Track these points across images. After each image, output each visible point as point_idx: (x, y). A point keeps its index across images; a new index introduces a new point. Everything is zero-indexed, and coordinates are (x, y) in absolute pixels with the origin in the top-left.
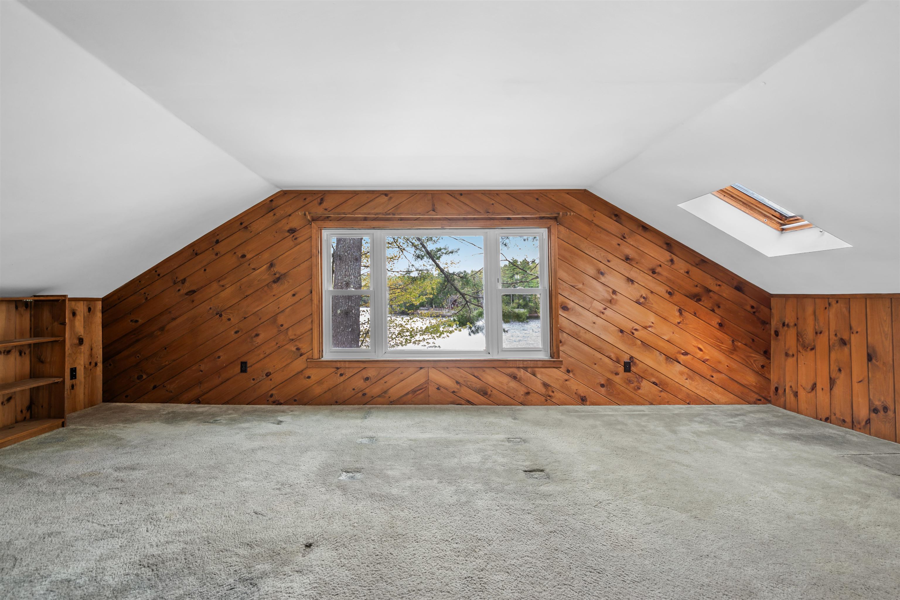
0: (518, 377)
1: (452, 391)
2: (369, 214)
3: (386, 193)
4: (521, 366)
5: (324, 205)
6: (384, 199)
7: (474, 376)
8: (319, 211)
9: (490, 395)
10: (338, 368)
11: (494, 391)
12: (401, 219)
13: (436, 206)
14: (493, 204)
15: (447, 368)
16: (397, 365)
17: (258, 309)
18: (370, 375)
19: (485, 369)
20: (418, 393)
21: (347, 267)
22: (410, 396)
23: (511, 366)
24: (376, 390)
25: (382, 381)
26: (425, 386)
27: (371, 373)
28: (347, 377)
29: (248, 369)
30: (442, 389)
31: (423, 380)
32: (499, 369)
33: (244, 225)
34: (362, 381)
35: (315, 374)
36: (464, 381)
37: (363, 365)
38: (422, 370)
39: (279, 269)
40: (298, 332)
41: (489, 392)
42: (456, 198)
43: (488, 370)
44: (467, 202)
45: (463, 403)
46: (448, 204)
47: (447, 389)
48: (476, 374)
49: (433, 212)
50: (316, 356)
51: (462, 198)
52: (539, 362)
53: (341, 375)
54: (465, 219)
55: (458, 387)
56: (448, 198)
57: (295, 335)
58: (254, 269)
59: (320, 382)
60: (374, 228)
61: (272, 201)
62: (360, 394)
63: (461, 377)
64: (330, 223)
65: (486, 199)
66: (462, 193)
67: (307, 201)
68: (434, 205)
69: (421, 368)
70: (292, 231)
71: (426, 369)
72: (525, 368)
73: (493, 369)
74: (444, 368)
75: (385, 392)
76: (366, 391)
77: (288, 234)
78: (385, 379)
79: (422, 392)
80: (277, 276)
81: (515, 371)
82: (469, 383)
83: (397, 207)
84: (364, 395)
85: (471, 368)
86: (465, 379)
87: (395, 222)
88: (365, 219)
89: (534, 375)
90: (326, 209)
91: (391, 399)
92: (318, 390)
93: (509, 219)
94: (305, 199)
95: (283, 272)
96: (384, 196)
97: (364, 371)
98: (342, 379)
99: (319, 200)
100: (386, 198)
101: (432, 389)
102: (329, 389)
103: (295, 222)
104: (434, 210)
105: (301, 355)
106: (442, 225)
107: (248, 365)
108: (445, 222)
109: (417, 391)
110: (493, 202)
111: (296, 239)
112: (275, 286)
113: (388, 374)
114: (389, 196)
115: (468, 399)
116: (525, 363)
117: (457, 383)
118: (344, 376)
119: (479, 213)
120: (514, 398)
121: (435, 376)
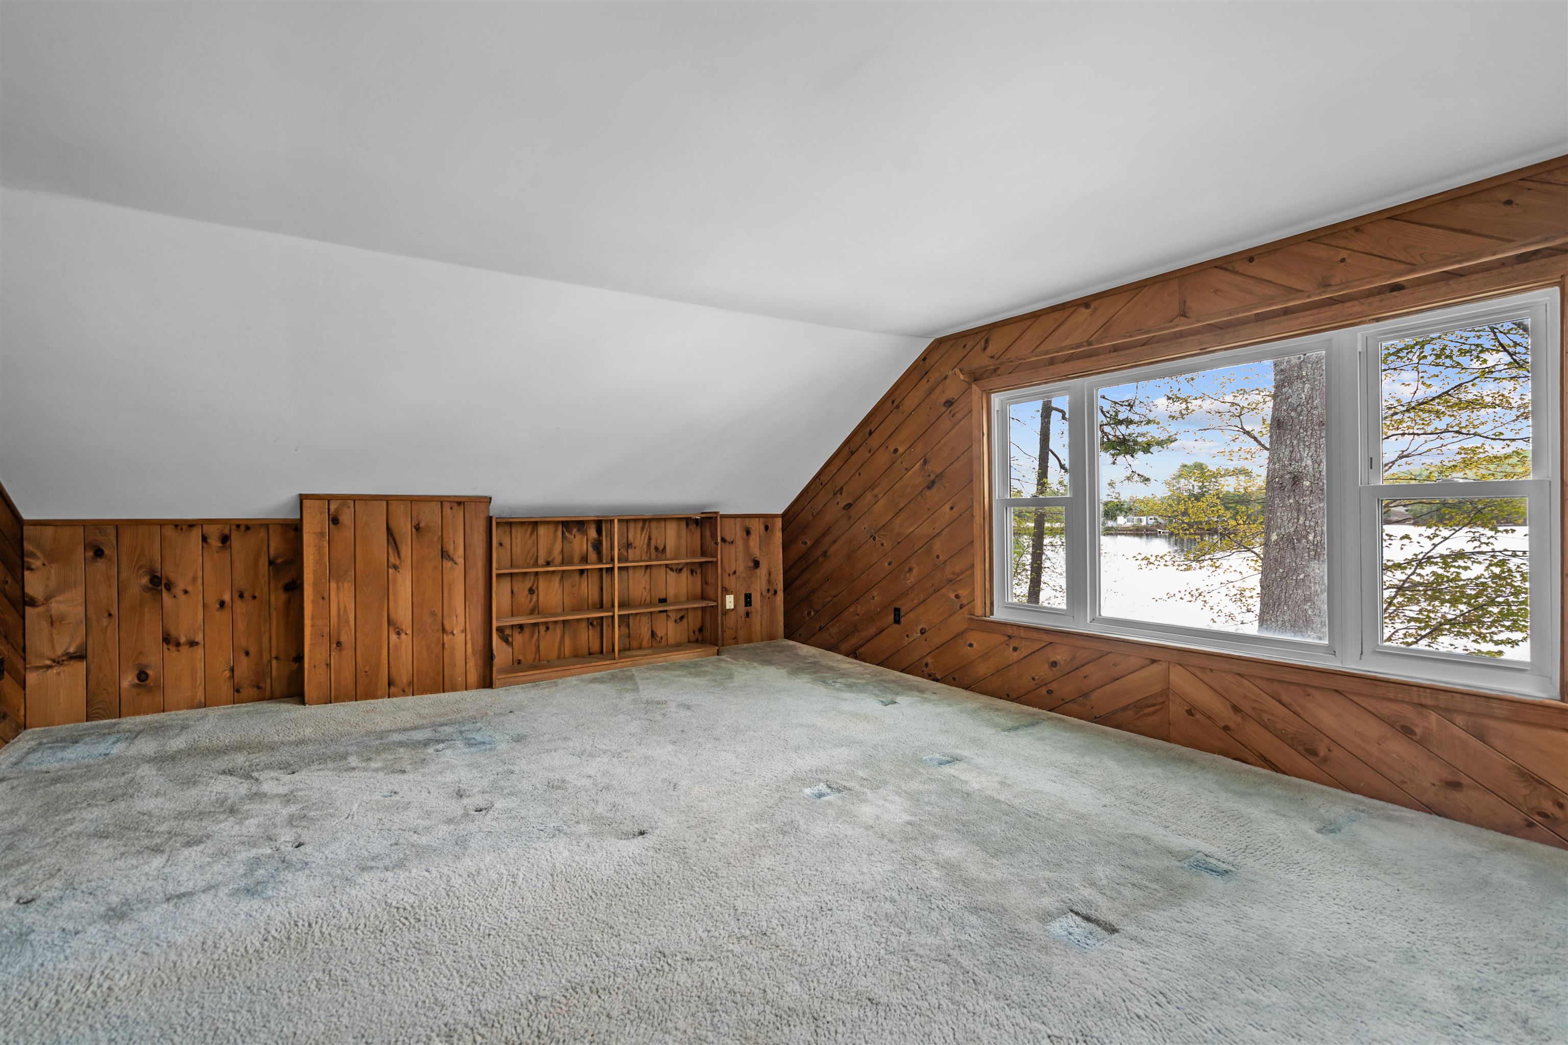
0: (1418, 731)
1: (1223, 724)
2: (1059, 350)
3: (1085, 302)
4: (1428, 702)
5: (991, 348)
6: (1085, 313)
7: (1280, 701)
8: (980, 361)
9: (1325, 760)
10: (1010, 637)
11: (1337, 753)
12: (1115, 349)
13: (1188, 304)
14: (1343, 260)
15: (1211, 670)
16: (1106, 648)
17: (912, 529)
18: (1059, 658)
19: (1310, 690)
20: (1146, 711)
22: (1132, 713)
23: (1391, 695)
24: (1069, 688)
25: (1080, 674)
26: (1161, 700)
27: (1060, 655)
28: (1023, 655)
29: (902, 620)
30: (1198, 716)
31: (1157, 688)
32: (1354, 698)
33: (896, 404)
34: (1047, 666)
35: (978, 640)
36: (1254, 709)
37: (1047, 637)
38: (1155, 668)
39: (935, 467)
40: (958, 569)
41: (1323, 752)
42: (1237, 273)
43: (1318, 694)
44: (1268, 273)
45: (1252, 760)
46: (1216, 291)
47: (1209, 718)
48: (1285, 698)
49: (1180, 318)
50: (979, 611)
51: (1253, 269)
52: (1495, 704)
53: (1015, 649)
54: (1260, 318)
55: (1238, 719)
56: (1219, 278)
57: (953, 573)
58: (906, 469)
59: (986, 656)
60: (1067, 377)
61: (924, 359)
62: (1044, 689)
63: (1245, 697)
64: (1002, 381)
65: (1320, 251)
66: (1250, 256)
67: (968, 347)
68: (1185, 302)
69: (1153, 661)
70: (949, 403)
71: (1165, 665)
72: (1446, 712)
73: (1338, 696)
74: (1203, 669)
75: (1085, 695)
76: (1053, 686)
77: (944, 409)
78: (1086, 670)
79: (1155, 712)
80: (932, 477)
82: (1266, 717)
83: (1106, 326)
84: (1050, 692)
86: (1256, 705)
87: (1102, 356)
88: (1052, 362)
89: (1479, 734)
90: (992, 357)
91: (1096, 712)
92: (983, 668)
93: (1397, 288)
94: (964, 347)
95: (938, 471)
96: (1083, 309)
97: (1048, 648)
98: (1016, 656)
99: (983, 342)
100: (1087, 311)
101: (1176, 710)
102: (998, 670)
103: (951, 390)
104: (1183, 314)
105: (961, 607)
106: (1200, 345)
107: (902, 614)
109: (1145, 708)
110: (1344, 254)
111: (953, 416)
112: (928, 493)
113: (1089, 662)
114: (1092, 307)
115: (1265, 754)
116: (1442, 696)
117: (1236, 709)
118: (1019, 652)
119: (1295, 292)
120: (1404, 786)
121: (1180, 680)
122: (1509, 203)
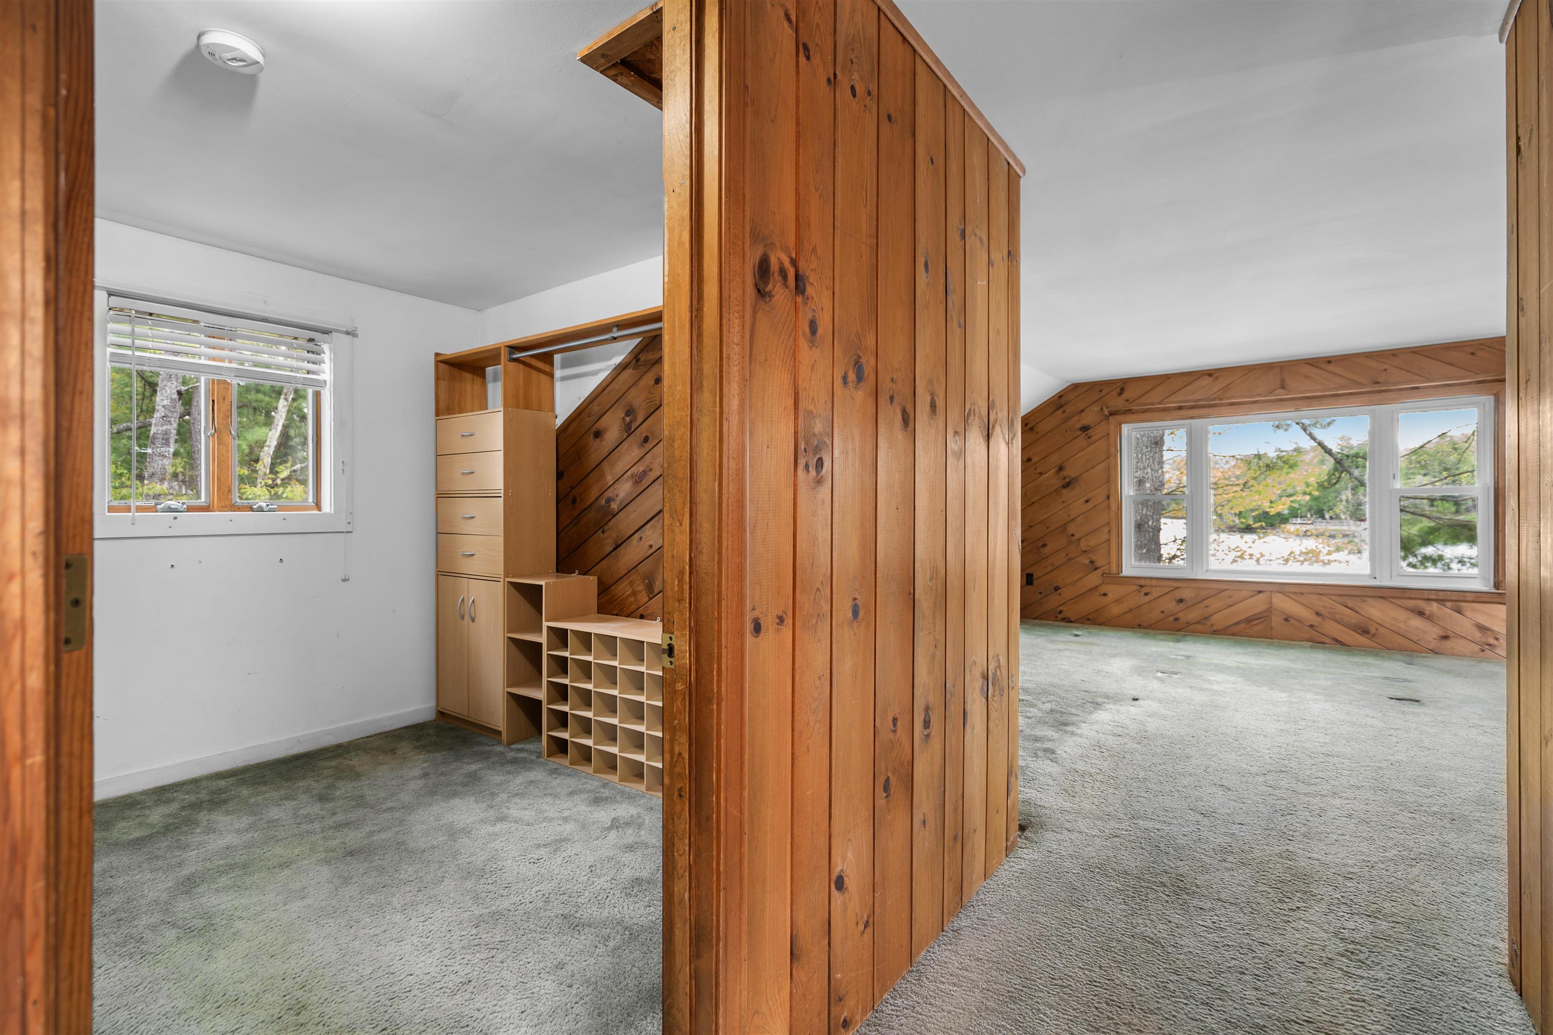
0: (1427, 613)
1: (1309, 624)
2: (1186, 401)
3: (1210, 373)
4: (1433, 597)
5: (1126, 395)
6: (1207, 380)
7: (1347, 607)
8: (1118, 403)
9: (1374, 635)
10: (1141, 586)
11: (1382, 630)
12: (1232, 404)
13: (1286, 382)
14: (1385, 370)
15: (1302, 594)
16: (1224, 586)
17: (1046, 517)
18: (1185, 596)
19: (1363, 598)
20: (1254, 622)
21: (1140, 456)
22: (1243, 625)
23: (1413, 596)
24: (1193, 615)
25: (1202, 605)
26: (1267, 614)
27: (1187, 594)
28: (1154, 598)
29: (1035, 582)
30: (1292, 621)
31: (1262, 608)
32: (1392, 600)
33: (1029, 426)
34: (1174, 603)
35: (1113, 591)
36: (1330, 613)
37: (1176, 584)
38: (1261, 595)
39: (1070, 472)
40: (1092, 544)
41: (1373, 631)
42: (1320, 368)
43: (1370, 600)
44: (1340, 371)
45: (1327, 641)
46: (1306, 377)
47: (1300, 621)
48: (1350, 605)
49: (1282, 391)
50: (1114, 570)
51: (1330, 367)
52: (1468, 594)
53: (1146, 594)
54: (1334, 396)
55: (1319, 619)
56: (1308, 370)
57: (1088, 546)
58: (1041, 474)
59: (1118, 601)
60: (1192, 418)
61: (1060, 397)
62: (1171, 619)
63: (1325, 607)
64: (1133, 417)
65: (1372, 363)
66: (1329, 360)
67: (1104, 393)
69: (1260, 592)
70: (1085, 429)
71: (1268, 594)
72: (1440, 601)
73: (1381, 600)
74: (1295, 593)
75: (1206, 618)
76: (1180, 615)
77: (1079, 433)
78: (1207, 602)
79: (1261, 622)
80: (1067, 480)
81: (1422, 604)
82: (1337, 616)
83: (1226, 388)
84: (1177, 619)
85: (1342, 595)
86: (1331, 610)
87: (1223, 408)
88: (1180, 408)
89: (1459, 612)
90: (1127, 400)
91: (1215, 628)
92: (1116, 610)
93: (1415, 388)
94: (1101, 391)
95: (1074, 476)
96: (1207, 377)
97: (1177, 590)
98: (1147, 598)
99: (1118, 390)
100: (1210, 378)
101: (1276, 621)
102: (1131, 610)
103: (1088, 418)
104: (1283, 388)
105: (1096, 569)
106: (1295, 407)
107: (1035, 577)
108: (1300, 402)
109: (1254, 620)
110: (1386, 366)
111: (1089, 437)
112: (1065, 491)
113: (1211, 597)
114: (1215, 376)
115: (1335, 637)
116: (1441, 593)
117: (1318, 614)
118: (1150, 596)
119: (1360, 384)
120: (1419, 642)
121: (1282, 603)
122: (1473, 354)
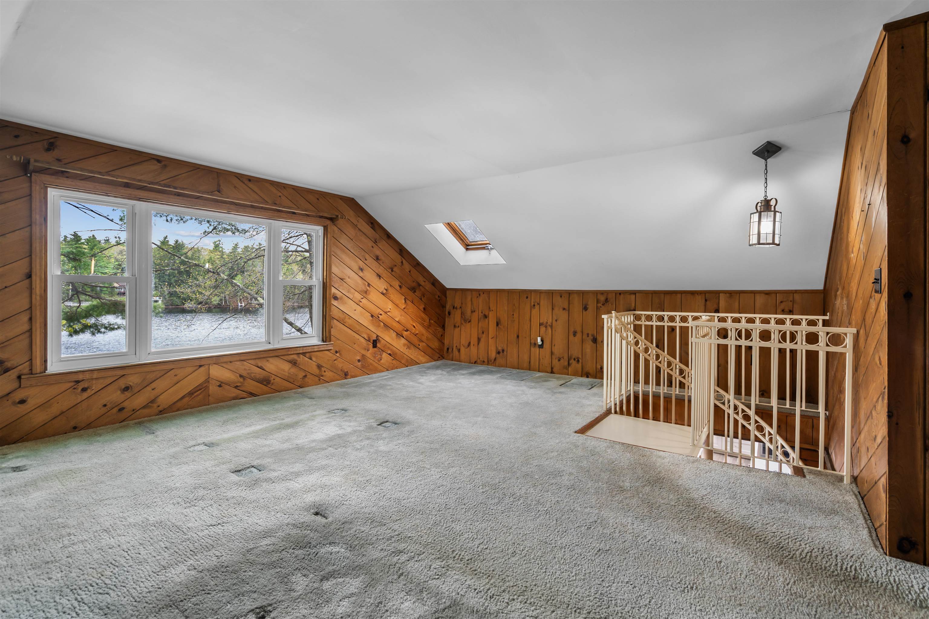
0: (298, 362)
1: (235, 385)
2: (134, 179)
3: (158, 159)
4: (301, 352)
5: (57, 152)
6: (156, 165)
7: (258, 367)
8: (45, 159)
9: (273, 384)
10: (78, 382)
11: (276, 379)
12: (179, 195)
13: (221, 187)
14: (280, 196)
15: (231, 362)
18: (131, 384)
19: (268, 359)
20: (195, 394)
22: (186, 399)
23: (291, 352)
24: (139, 401)
25: (149, 389)
26: (205, 385)
27: (133, 380)
28: (93, 392)
30: (224, 386)
31: (202, 380)
32: (282, 357)
34: (119, 392)
35: (35, 395)
36: (248, 373)
37: (121, 373)
38: (202, 369)
41: (272, 382)
42: (244, 183)
43: (271, 360)
44: (256, 189)
45: (245, 396)
46: (235, 187)
47: (229, 385)
48: (260, 365)
49: (218, 193)
51: (251, 185)
53: (84, 390)
54: (252, 207)
55: (241, 380)
56: (236, 181)
59: (42, 406)
62: (115, 410)
63: (245, 369)
65: (273, 190)
66: (251, 179)
67: (22, 140)
68: (220, 186)
69: (200, 366)
71: (207, 367)
72: (304, 354)
73: (276, 358)
74: (226, 362)
75: (153, 401)
76: (125, 404)
78: (153, 385)
79: (201, 393)
81: (295, 357)
82: (253, 375)
83: (173, 178)
84: (122, 409)
85: (255, 359)
86: (249, 371)
87: (172, 196)
88: (127, 186)
89: (311, 359)
90: (58, 160)
91: (160, 408)
92: (40, 418)
93: (294, 213)
94: (17, 137)
96: (156, 162)
97: (122, 379)
98: (85, 395)
99: (46, 143)
100: (159, 164)
101: (213, 388)
102: (62, 413)
104: (219, 191)
105: (7, 370)
106: (229, 209)
108: (232, 207)
109: (195, 392)
110: (280, 194)
113: (157, 379)
114: (163, 163)
115: (252, 392)
116: (305, 348)
117: (241, 376)
118: (89, 391)
119: (266, 202)
120: (293, 382)
121: (217, 372)
122: (318, 199)
